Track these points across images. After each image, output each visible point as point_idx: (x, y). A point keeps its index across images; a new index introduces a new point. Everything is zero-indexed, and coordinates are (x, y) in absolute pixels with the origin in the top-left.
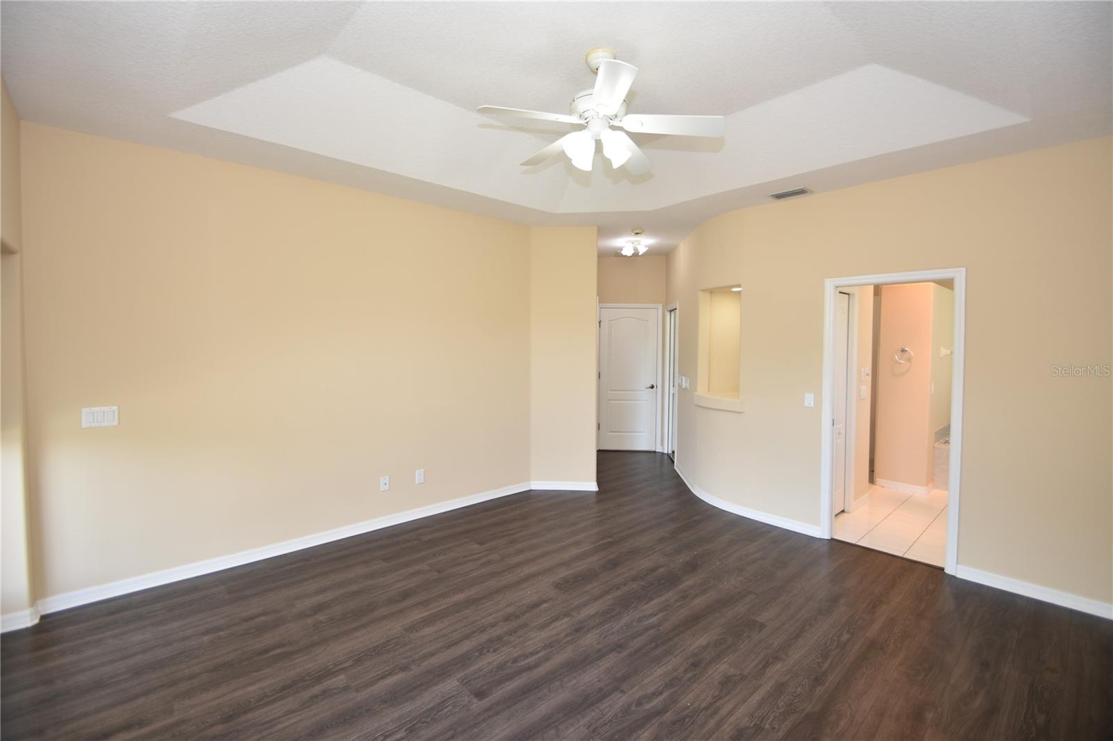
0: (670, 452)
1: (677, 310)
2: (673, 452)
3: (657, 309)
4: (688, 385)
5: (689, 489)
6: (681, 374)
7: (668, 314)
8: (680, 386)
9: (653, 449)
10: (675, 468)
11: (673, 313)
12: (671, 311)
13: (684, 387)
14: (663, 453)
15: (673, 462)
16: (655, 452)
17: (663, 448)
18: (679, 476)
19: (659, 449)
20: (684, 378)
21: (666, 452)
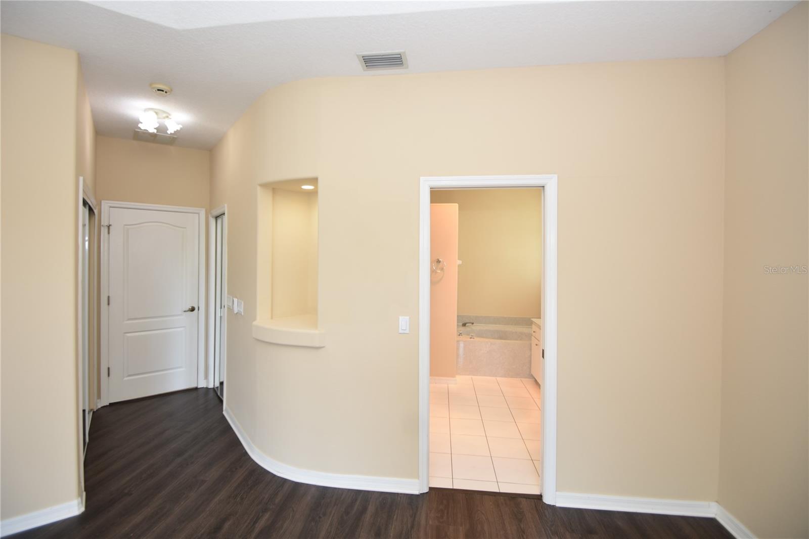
0: (217, 384)
1: (226, 218)
2: (222, 384)
3: (199, 214)
4: (242, 310)
5: (246, 453)
6: (232, 293)
7: (212, 222)
8: (230, 310)
9: (193, 385)
10: (224, 413)
11: (219, 221)
12: (217, 218)
13: (236, 311)
14: (207, 389)
15: (221, 401)
16: (196, 389)
17: (208, 382)
18: (231, 428)
19: (202, 384)
20: (236, 300)
21: (211, 386)
